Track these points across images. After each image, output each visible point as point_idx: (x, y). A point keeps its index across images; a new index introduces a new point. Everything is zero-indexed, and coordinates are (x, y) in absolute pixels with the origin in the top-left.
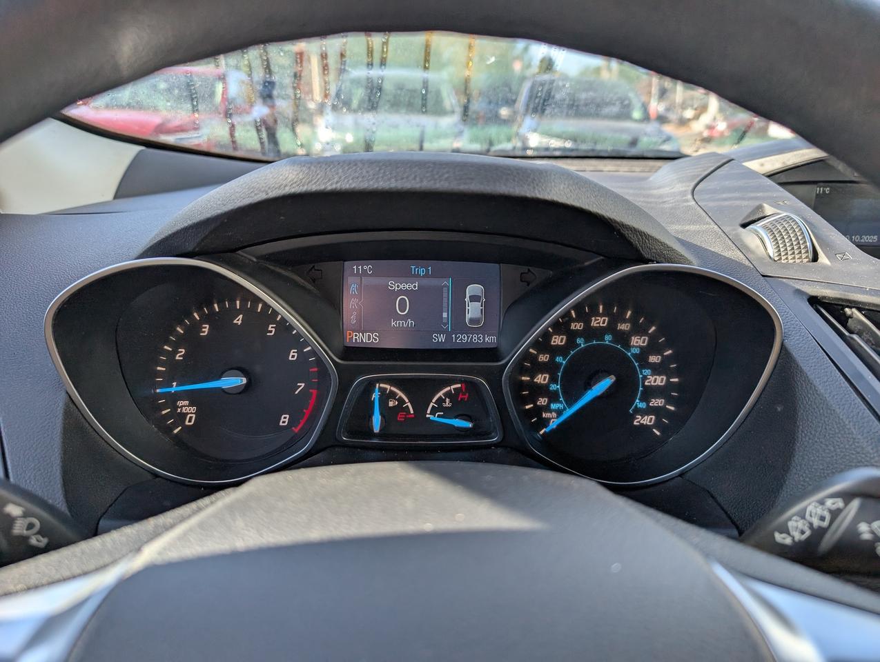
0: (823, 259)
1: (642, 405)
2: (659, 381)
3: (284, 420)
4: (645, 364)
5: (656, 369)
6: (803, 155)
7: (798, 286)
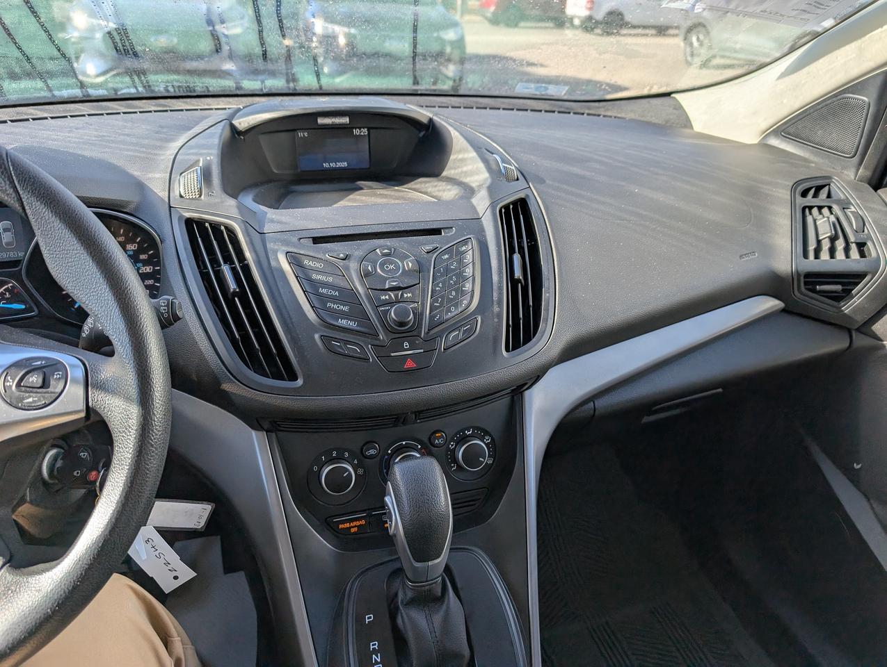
7: (185, 214)
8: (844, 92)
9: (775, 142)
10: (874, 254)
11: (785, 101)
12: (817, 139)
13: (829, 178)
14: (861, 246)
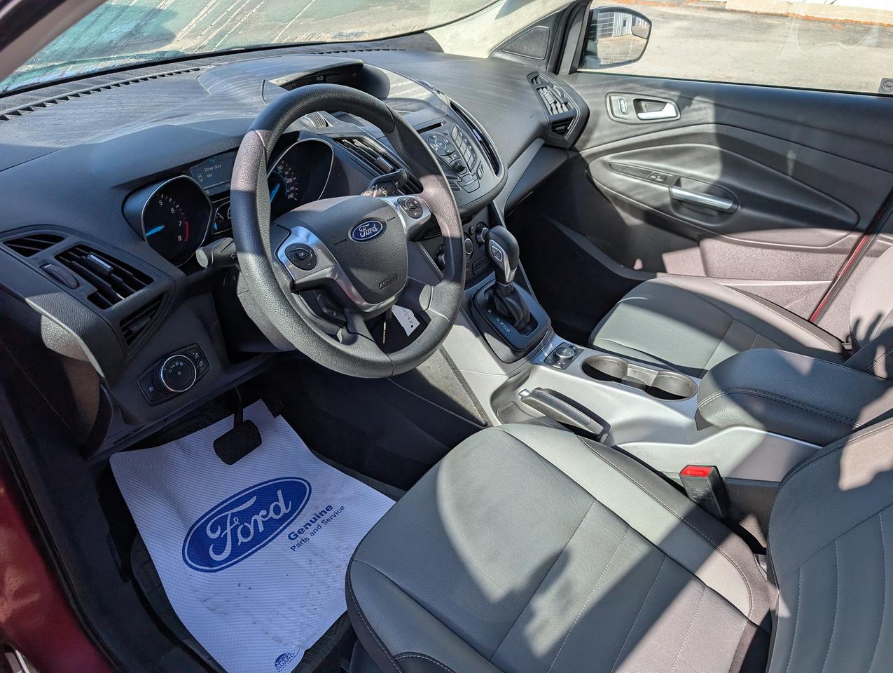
0: (330, 124)
1: (288, 191)
2: (289, 181)
3: (180, 238)
4: (284, 176)
5: (289, 176)
6: (292, 77)
7: (331, 136)
8: (535, 25)
9: (498, 55)
10: (572, 108)
11: (503, 31)
12: (524, 52)
13: (536, 72)
14: (566, 104)
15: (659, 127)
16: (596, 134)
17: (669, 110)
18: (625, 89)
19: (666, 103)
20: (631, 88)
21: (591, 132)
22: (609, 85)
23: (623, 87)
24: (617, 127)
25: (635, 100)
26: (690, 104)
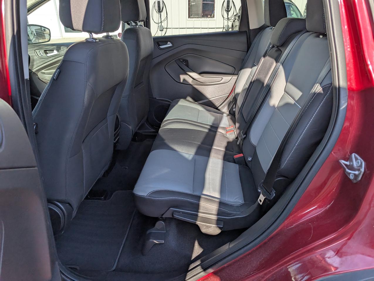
15: (54, 58)
16: (35, 63)
17: (55, 52)
18: (40, 48)
19: (53, 50)
20: (41, 47)
21: (33, 62)
22: (34, 47)
23: (39, 47)
24: (41, 60)
25: (44, 51)
26: (60, 49)
